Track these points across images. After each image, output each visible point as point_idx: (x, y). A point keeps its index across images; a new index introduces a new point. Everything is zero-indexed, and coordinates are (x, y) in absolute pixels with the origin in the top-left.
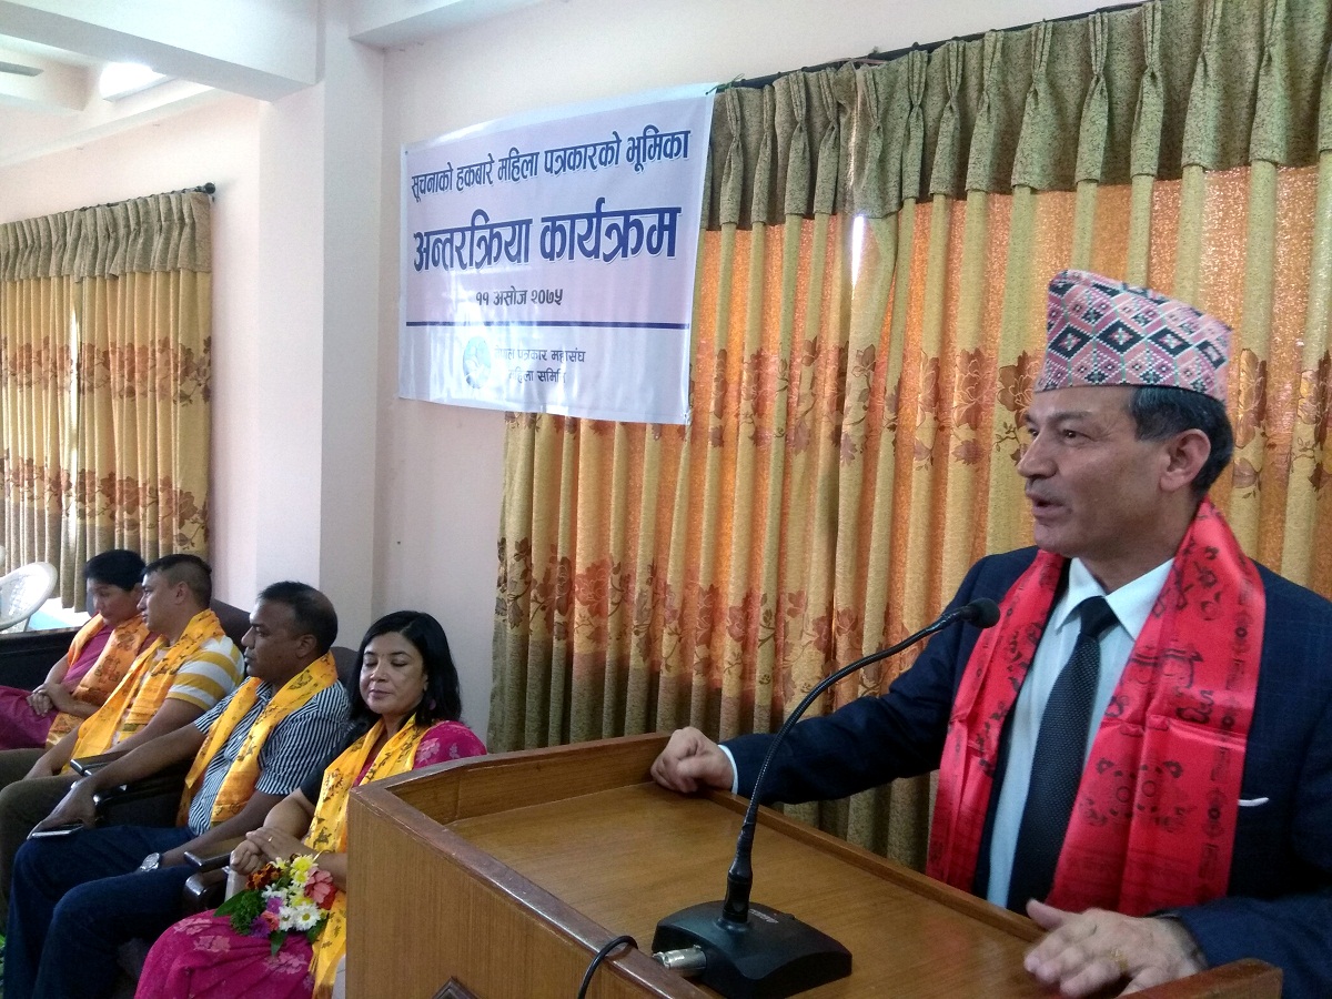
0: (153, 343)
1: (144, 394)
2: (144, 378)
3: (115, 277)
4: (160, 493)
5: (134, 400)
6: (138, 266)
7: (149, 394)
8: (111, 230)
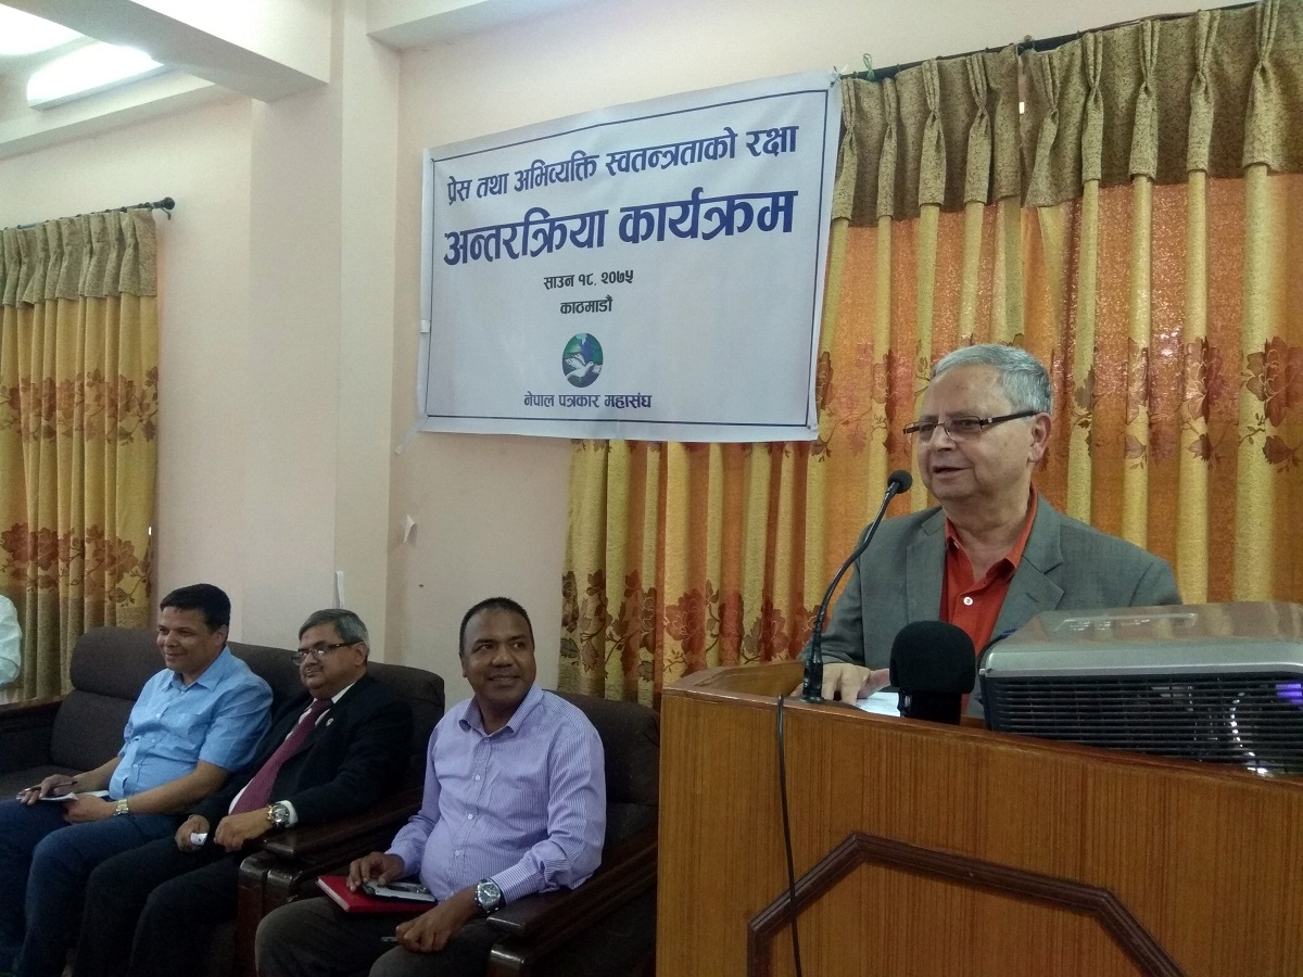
0: (81, 376)
1: (68, 434)
2: (68, 415)
3: (28, 306)
4: (86, 544)
5: (55, 441)
6: (61, 291)
7: (75, 434)
8: (23, 254)
